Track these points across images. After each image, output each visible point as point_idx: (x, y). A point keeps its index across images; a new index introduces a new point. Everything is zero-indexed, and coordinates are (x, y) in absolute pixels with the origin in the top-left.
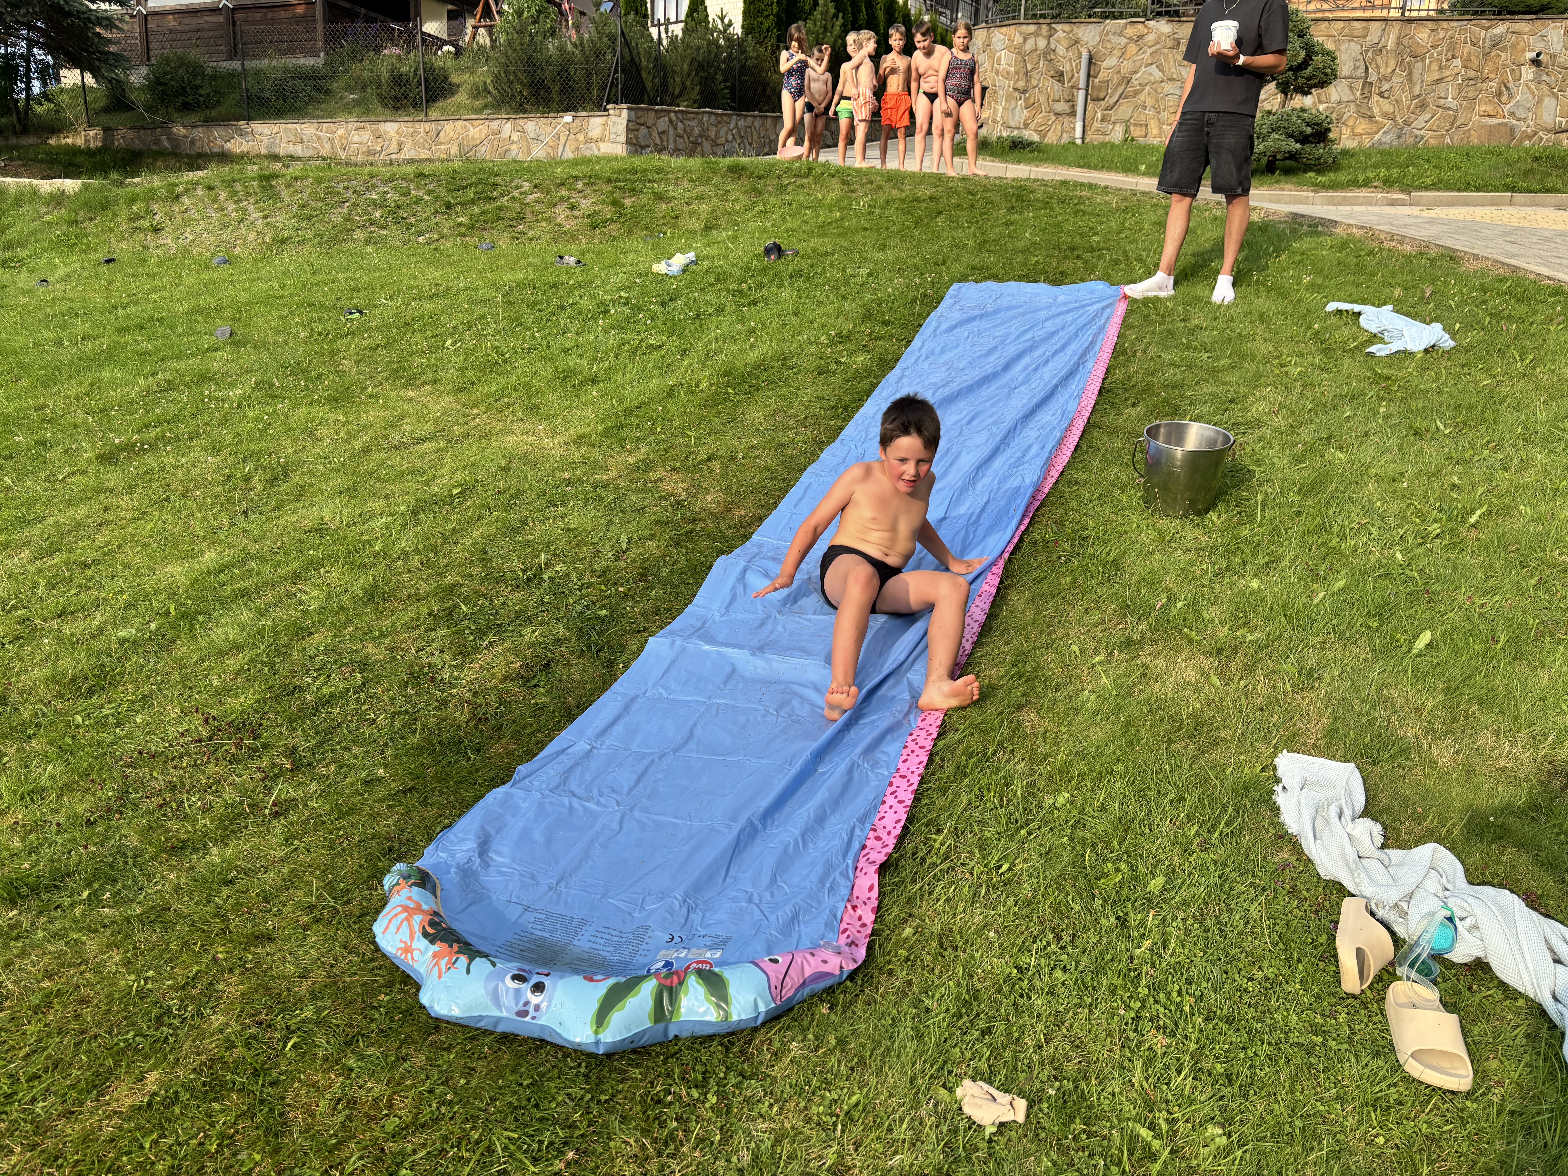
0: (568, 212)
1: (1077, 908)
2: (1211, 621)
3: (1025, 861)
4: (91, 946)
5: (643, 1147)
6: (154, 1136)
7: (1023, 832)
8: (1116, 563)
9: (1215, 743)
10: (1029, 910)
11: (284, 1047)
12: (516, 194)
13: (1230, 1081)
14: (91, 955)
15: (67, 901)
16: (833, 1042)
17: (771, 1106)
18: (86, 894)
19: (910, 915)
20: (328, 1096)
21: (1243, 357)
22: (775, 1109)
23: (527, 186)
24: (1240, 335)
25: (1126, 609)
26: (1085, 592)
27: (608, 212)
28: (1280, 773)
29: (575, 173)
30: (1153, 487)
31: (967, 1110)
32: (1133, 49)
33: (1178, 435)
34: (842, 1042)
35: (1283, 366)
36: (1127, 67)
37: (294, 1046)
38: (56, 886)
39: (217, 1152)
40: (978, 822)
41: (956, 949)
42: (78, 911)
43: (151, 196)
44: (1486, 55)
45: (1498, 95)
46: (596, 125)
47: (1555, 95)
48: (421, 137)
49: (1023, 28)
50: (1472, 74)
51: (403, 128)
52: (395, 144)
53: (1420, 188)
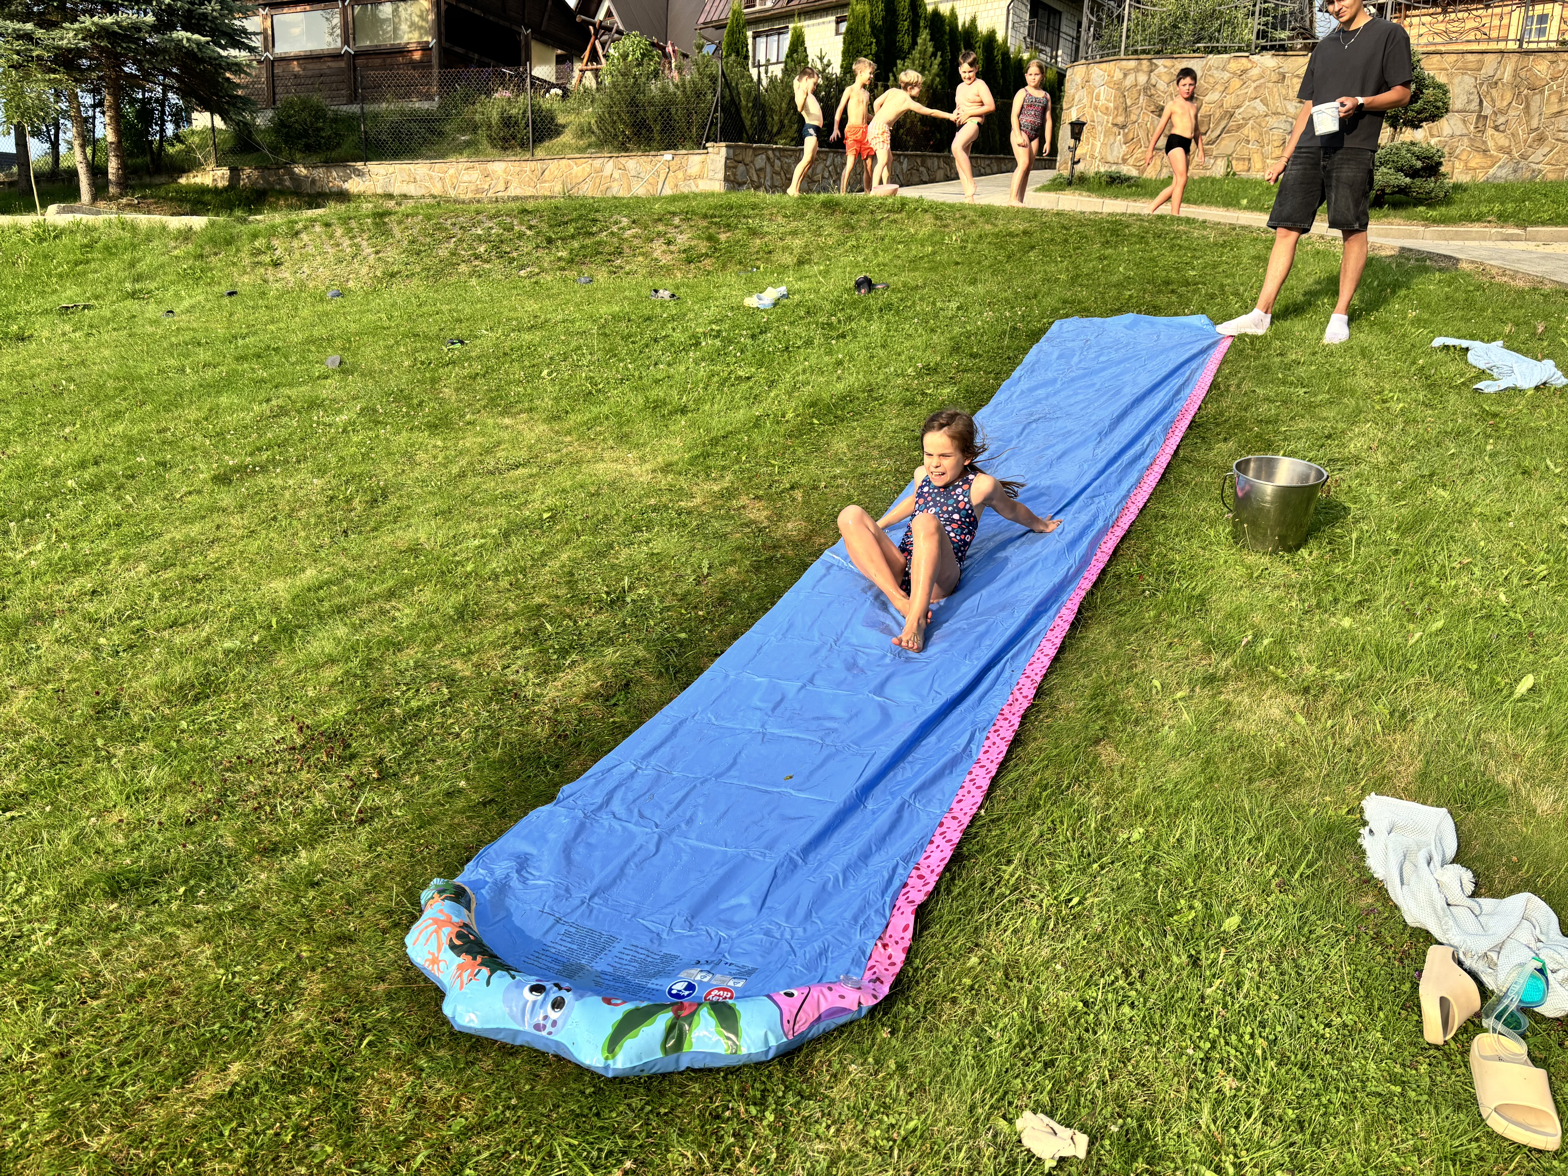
0: (664, 247)
1: (1147, 944)
2: (1299, 659)
3: (1095, 895)
4: (185, 939)
5: (700, 1161)
6: (234, 1124)
7: (1095, 866)
8: (1201, 599)
9: (1298, 782)
10: (1097, 944)
11: (360, 1045)
12: (615, 229)
13: (1302, 1128)
14: (184, 949)
15: (164, 897)
16: (893, 1067)
17: (828, 1127)
18: (182, 890)
19: (977, 945)
20: (399, 1094)
21: (1341, 392)
22: (832, 1130)
23: (625, 221)
24: (1340, 370)
25: (1210, 646)
26: (1168, 626)
27: (703, 247)
28: (1367, 816)
29: (673, 209)
30: (1242, 522)
31: (1027, 1143)
32: (1236, 83)
33: (1268, 469)
34: (901, 1067)
35: (1384, 401)
36: (1229, 101)
37: (369, 1044)
38: (155, 882)
39: (292, 1143)
40: (1050, 854)
41: (1021, 980)
42: (174, 906)
43: (272, 231)
46: (695, 162)
48: (526, 175)
49: (1124, 64)
51: (510, 167)
52: (502, 183)
53: (1536, 223)
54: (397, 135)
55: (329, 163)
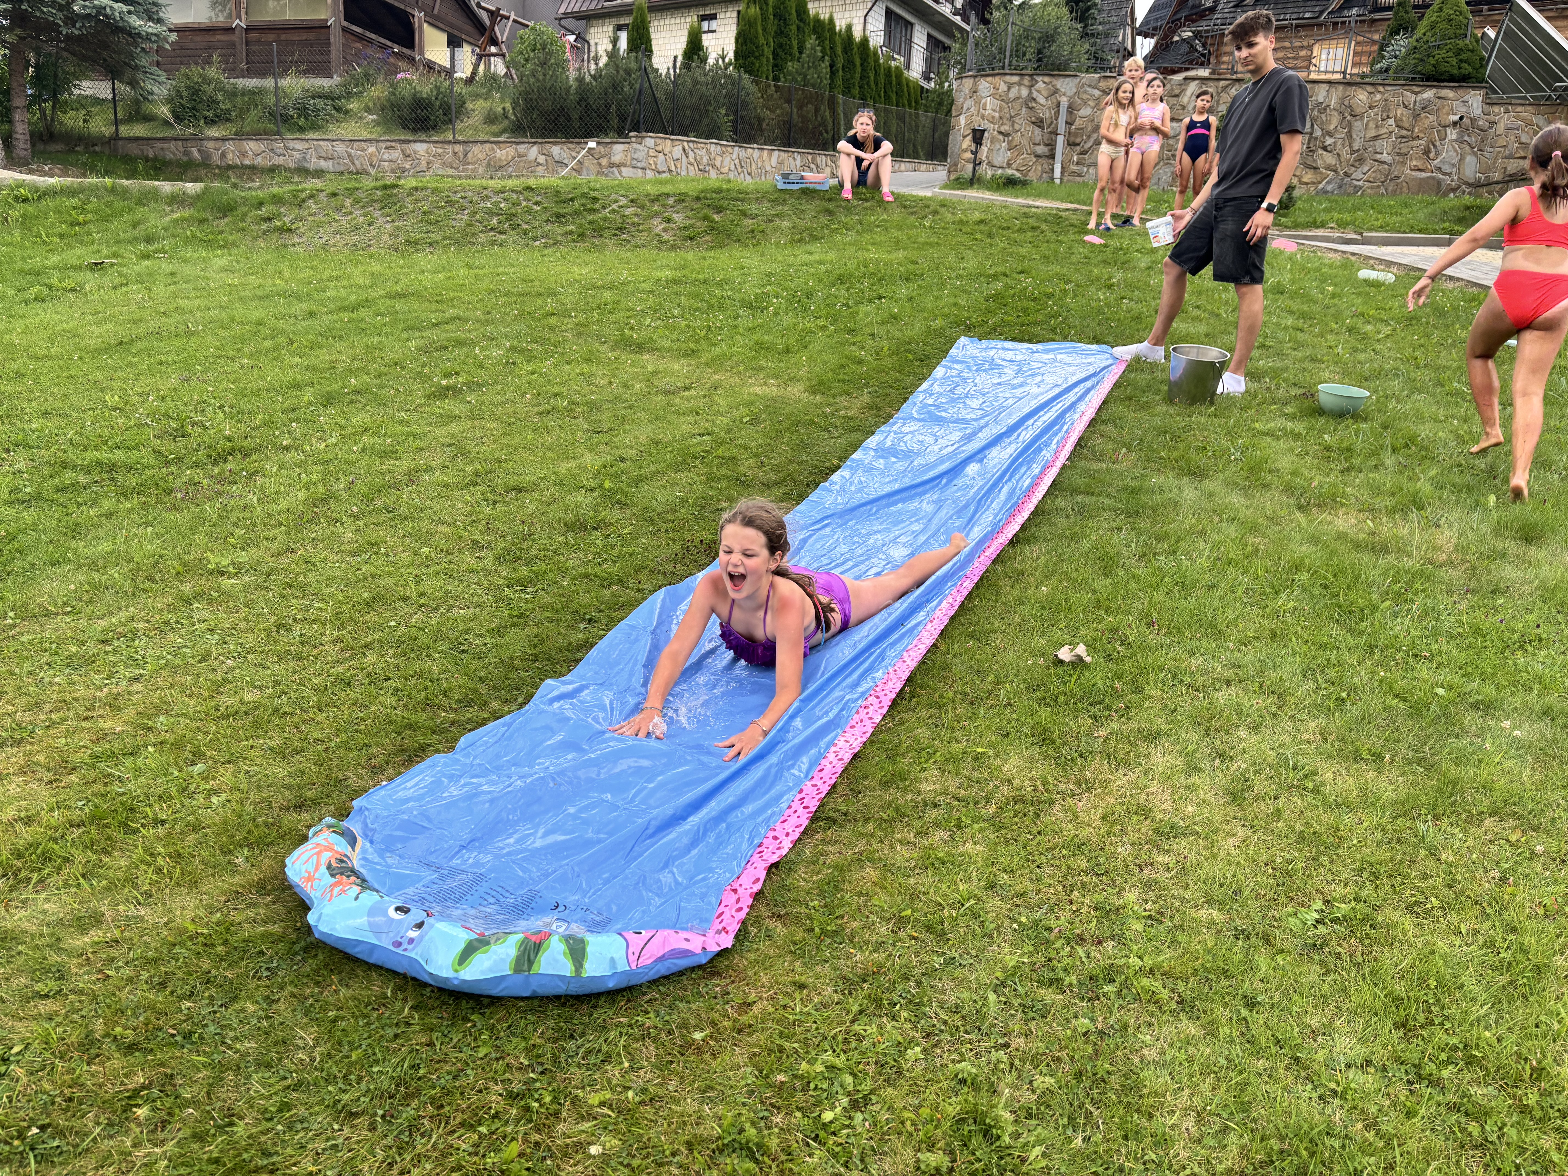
0: (664, 225)
12: (614, 206)
27: (701, 225)
29: (665, 191)
44: (1416, 116)
45: (1427, 152)
46: (619, 151)
47: (1475, 154)
48: (449, 157)
49: (1008, 78)
50: (1404, 133)
51: (432, 148)
52: (424, 163)
53: (1370, 230)
54: (303, 111)
55: (240, 136)
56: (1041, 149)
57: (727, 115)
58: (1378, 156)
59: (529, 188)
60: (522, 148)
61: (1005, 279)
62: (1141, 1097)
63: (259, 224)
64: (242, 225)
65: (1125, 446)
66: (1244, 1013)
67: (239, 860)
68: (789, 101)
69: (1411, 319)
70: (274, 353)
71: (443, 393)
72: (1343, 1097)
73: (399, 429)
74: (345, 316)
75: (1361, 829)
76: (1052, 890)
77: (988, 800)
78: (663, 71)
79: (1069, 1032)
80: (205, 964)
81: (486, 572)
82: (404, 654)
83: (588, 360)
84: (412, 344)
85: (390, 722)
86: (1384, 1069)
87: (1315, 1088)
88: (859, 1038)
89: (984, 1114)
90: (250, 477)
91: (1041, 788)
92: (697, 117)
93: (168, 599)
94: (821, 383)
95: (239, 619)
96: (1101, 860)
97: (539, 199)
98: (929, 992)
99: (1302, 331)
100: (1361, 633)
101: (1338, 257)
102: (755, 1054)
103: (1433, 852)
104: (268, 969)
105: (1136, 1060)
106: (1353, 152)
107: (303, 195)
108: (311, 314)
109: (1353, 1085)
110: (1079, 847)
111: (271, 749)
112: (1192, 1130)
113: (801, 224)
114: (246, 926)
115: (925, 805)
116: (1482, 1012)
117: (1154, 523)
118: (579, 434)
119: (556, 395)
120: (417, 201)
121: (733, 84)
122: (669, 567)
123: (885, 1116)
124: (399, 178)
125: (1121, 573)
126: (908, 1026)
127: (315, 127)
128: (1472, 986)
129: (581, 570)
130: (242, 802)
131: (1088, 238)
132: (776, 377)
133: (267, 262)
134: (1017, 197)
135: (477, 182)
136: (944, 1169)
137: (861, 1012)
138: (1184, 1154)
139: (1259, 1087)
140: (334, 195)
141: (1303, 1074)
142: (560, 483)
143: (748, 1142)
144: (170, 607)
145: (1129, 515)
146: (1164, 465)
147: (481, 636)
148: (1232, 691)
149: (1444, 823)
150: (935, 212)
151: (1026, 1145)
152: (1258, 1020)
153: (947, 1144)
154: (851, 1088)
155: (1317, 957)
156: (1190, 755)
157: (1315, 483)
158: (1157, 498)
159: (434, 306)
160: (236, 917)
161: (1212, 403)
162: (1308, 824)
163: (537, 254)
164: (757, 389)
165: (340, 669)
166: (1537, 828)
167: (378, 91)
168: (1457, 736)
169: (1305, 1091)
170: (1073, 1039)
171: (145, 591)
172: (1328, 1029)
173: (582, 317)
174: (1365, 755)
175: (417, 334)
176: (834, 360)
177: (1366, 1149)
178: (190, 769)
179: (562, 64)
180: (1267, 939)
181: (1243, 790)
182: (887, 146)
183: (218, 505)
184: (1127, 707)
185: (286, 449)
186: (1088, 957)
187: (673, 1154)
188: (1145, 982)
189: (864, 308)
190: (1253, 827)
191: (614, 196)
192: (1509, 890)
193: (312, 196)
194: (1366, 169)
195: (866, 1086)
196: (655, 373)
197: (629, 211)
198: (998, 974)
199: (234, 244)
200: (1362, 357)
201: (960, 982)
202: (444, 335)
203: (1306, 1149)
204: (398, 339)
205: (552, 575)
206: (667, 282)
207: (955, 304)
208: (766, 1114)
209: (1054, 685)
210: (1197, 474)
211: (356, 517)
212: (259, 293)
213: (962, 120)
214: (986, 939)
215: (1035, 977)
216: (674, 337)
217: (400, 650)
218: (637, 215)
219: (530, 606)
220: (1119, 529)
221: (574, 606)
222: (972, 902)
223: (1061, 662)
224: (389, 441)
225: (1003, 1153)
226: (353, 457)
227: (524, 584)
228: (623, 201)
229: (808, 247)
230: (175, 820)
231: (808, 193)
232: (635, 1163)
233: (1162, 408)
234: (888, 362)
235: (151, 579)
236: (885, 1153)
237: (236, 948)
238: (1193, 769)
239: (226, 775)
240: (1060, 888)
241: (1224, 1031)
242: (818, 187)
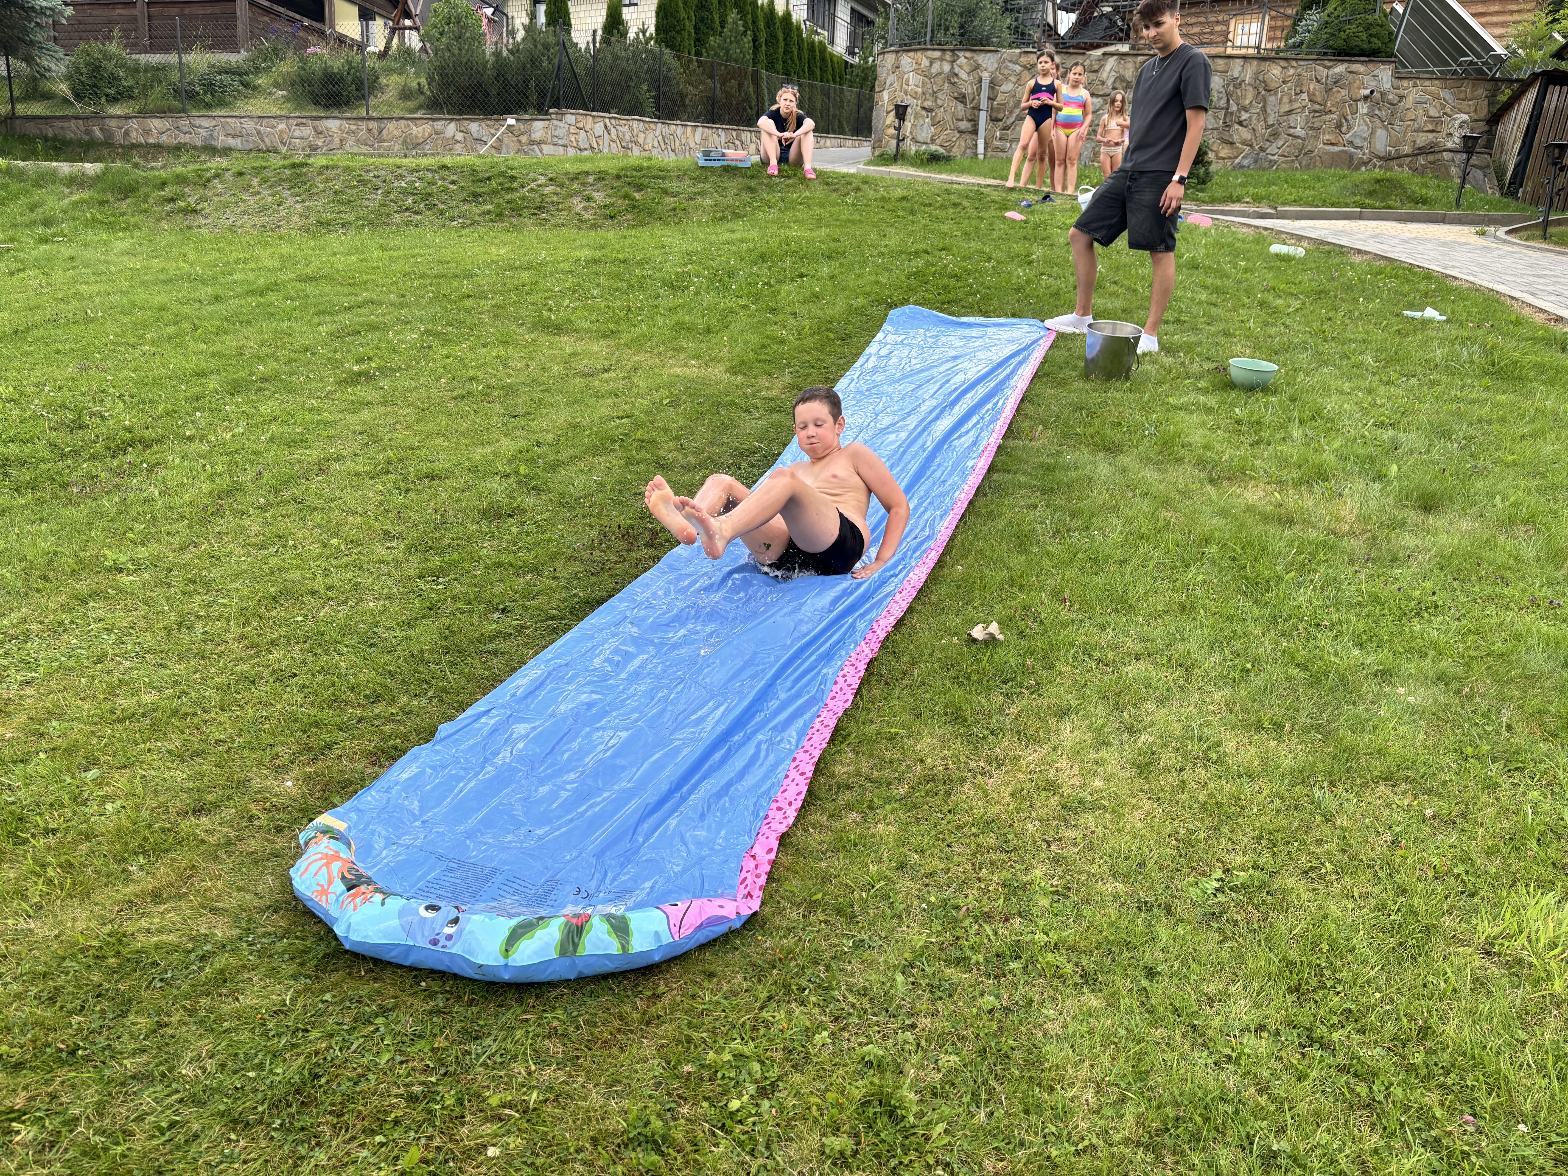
12: (533, 185)
27: (622, 204)
29: (584, 169)
44: (1328, 91)
45: (1339, 126)
46: (539, 128)
47: (1386, 128)
48: (363, 134)
49: (929, 53)
50: (1317, 107)
51: (345, 125)
52: (337, 140)
53: (1284, 204)
54: (209, 86)
55: (144, 113)
56: (964, 125)
57: (649, 91)
58: (1292, 131)
59: (444, 167)
60: (439, 125)
61: (926, 256)
62: (1043, 1071)
63: (162, 205)
64: (145, 206)
65: (1042, 423)
66: (1145, 983)
67: (133, 869)
68: (711, 77)
69: (1321, 292)
70: (177, 340)
71: (355, 379)
72: (1237, 1062)
73: (308, 417)
74: (253, 300)
75: (1260, 797)
76: (962, 868)
77: (900, 780)
78: (583, 46)
79: (975, 1010)
80: (96, 977)
81: (397, 563)
82: (311, 650)
83: (505, 343)
84: (324, 329)
85: (296, 720)
86: (1278, 1033)
87: (1211, 1054)
88: (768, 1025)
89: (890, 1096)
90: (150, 469)
91: (952, 766)
92: (618, 93)
93: (62, 599)
94: (742, 363)
95: (137, 618)
96: (1010, 837)
97: (455, 178)
98: (839, 976)
99: (1215, 305)
100: (1267, 604)
101: (1250, 231)
102: (662, 1046)
103: (1328, 818)
104: (161, 980)
105: (1040, 1034)
106: (1268, 127)
107: (208, 175)
108: (217, 299)
109: (1246, 1050)
110: (989, 824)
111: (169, 751)
112: (1091, 1100)
113: (724, 202)
114: (140, 937)
115: (839, 788)
116: (1372, 973)
117: (1069, 499)
118: (495, 418)
119: (472, 379)
120: (327, 180)
121: (654, 60)
122: (586, 555)
123: (791, 1102)
124: (309, 156)
125: (1036, 550)
126: (816, 1011)
127: (222, 104)
128: (1363, 949)
129: (495, 559)
130: (137, 808)
131: (1008, 214)
132: (697, 357)
133: (171, 245)
134: (940, 173)
135: (391, 161)
136: (849, 1153)
137: (770, 998)
138: (1083, 1125)
139: (1158, 1057)
140: (240, 174)
141: (1200, 1041)
142: (474, 470)
143: (653, 1135)
144: (64, 608)
145: (1044, 492)
146: (1080, 440)
147: (392, 629)
148: (1141, 664)
149: (1340, 789)
150: (858, 189)
151: (929, 1123)
152: (1157, 989)
153: (852, 1128)
154: (758, 1076)
155: (1215, 925)
156: (1098, 731)
157: (1226, 457)
158: (1072, 474)
159: (346, 290)
160: (129, 927)
161: (1127, 378)
162: (1211, 795)
163: (454, 234)
164: (677, 371)
165: (245, 667)
166: (1428, 792)
167: (287, 66)
168: (1354, 703)
169: (1200, 1057)
170: (978, 1016)
171: (38, 590)
172: (1225, 995)
173: (499, 299)
174: (1266, 725)
175: (328, 318)
176: (755, 339)
177: (1258, 1113)
178: (83, 775)
179: (479, 38)
180: (1168, 910)
181: (1150, 763)
182: (809, 123)
183: (117, 499)
184: (1038, 684)
185: (190, 439)
186: (996, 934)
187: (578, 1151)
188: (1050, 957)
189: (785, 288)
190: (1158, 799)
191: (532, 175)
192: (1401, 852)
193: (217, 176)
194: (1280, 143)
195: (774, 1073)
196: (573, 355)
197: (547, 190)
198: (907, 955)
199: (136, 226)
200: (1272, 331)
201: (870, 965)
202: (357, 319)
203: (1200, 1115)
204: (309, 323)
205: (466, 565)
206: (586, 261)
207: (877, 282)
208: (673, 1105)
209: (968, 664)
210: (1111, 449)
211: (263, 509)
212: (162, 277)
213: (886, 96)
214: (896, 920)
215: (943, 956)
216: (594, 318)
217: (307, 646)
218: (556, 194)
219: (442, 597)
220: (1035, 507)
221: (487, 596)
222: (882, 883)
223: (975, 640)
224: (298, 430)
225: (908, 1133)
226: (260, 447)
227: (436, 574)
228: (542, 180)
229: (730, 225)
230: (67, 830)
231: (730, 171)
232: (539, 1161)
233: (1079, 384)
234: (809, 342)
235: (45, 578)
236: (790, 1140)
237: (128, 960)
238: (1102, 743)
239: (121, 781)
240: (969, 867)
241: (1125, 1002)
242: (740, 164)
